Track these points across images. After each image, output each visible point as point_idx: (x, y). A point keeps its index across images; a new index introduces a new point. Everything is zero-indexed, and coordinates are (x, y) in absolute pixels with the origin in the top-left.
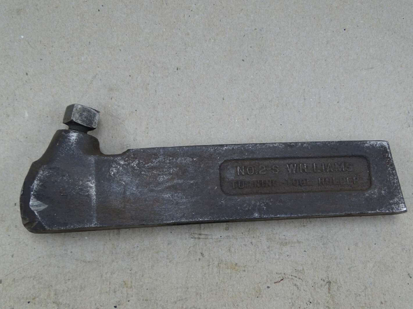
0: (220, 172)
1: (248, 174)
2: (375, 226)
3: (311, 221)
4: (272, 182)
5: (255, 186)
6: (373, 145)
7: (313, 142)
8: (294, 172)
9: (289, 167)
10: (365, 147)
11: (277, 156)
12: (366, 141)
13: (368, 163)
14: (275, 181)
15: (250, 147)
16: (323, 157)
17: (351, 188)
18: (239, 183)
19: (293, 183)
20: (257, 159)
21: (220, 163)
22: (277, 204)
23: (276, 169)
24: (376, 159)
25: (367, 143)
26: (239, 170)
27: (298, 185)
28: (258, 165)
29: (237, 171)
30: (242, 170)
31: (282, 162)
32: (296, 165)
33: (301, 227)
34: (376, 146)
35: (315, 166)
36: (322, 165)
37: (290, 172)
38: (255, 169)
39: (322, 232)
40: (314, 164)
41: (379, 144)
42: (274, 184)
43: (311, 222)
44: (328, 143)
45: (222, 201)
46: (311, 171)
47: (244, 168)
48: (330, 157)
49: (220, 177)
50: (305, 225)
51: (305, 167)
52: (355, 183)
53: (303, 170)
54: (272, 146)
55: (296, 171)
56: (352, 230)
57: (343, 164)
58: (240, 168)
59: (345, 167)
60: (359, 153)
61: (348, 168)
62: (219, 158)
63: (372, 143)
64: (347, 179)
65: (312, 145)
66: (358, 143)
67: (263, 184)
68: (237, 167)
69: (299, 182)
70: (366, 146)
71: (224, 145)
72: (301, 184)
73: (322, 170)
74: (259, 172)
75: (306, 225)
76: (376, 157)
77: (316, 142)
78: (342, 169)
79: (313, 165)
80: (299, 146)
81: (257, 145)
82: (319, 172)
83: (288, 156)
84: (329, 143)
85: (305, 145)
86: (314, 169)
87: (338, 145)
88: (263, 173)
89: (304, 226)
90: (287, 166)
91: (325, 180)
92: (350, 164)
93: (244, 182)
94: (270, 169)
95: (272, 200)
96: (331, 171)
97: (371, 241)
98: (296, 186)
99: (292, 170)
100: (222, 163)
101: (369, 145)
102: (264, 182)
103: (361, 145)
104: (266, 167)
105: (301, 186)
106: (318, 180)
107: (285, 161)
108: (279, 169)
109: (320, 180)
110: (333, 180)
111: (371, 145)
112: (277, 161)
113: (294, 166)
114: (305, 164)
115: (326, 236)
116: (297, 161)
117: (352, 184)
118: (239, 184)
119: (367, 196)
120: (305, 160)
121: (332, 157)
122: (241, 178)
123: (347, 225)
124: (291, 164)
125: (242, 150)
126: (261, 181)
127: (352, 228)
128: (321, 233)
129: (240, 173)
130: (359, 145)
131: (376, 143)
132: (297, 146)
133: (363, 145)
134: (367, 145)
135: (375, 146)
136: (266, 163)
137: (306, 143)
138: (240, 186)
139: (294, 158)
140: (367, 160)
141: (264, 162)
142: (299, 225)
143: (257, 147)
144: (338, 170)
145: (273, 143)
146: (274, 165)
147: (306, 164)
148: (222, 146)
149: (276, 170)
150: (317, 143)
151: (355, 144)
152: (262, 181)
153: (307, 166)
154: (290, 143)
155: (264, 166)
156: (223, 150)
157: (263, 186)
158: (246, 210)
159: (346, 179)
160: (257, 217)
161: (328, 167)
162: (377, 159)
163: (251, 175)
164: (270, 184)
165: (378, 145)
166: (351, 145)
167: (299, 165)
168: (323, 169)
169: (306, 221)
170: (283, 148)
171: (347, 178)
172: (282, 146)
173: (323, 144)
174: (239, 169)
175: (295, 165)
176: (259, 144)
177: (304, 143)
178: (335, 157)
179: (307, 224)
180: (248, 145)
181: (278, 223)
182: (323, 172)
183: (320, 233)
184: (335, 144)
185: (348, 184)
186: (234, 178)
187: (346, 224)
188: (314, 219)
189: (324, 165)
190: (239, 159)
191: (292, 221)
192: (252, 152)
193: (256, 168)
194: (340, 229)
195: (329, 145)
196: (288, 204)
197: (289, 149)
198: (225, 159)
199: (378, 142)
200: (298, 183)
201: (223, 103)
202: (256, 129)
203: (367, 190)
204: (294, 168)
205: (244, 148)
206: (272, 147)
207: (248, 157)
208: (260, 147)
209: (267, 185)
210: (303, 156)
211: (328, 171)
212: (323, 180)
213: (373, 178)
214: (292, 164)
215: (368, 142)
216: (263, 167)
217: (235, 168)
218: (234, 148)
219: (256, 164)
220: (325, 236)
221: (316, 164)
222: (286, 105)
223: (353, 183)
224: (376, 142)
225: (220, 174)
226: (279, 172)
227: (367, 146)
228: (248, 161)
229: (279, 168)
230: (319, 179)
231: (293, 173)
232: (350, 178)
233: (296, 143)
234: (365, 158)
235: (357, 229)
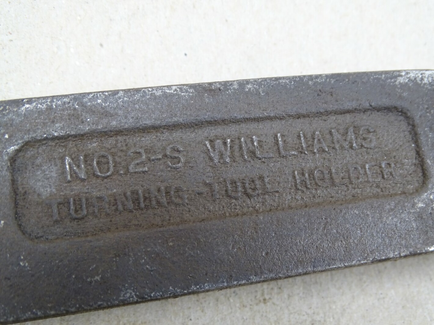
0: (13, 176)
1: (98, 177)
2: (431, 280)
3: (281, 285)
4: (167, 193)
5: (120, 207)
6: (415, 79)
7: (271, 79)
8: (228, 160)
9: (213, 147)
10: (399, 86)
11: (175, 119)
12: (399, 71)
13: (409, 124)
14: (178, 190)
15: (99, 101)
16: (299, 116)
17: (379, 190)
18: (72, 203)
19: (226, 191)
20: (119, 132)
21: (12, 149)
22: (187, 255)
23: (176, 155)
24: (427, 112)
25: (401, 76)
26: (71, 168)
27: (240, 194)
28: (125, 148)
29: (64, 172)
30: (79, 166)
31: (193, 135)
32: (232, 141)
33: (257, 304)
34: (423, 82)
35: (280, 140)
36: (299, 136)
37: (216, 161)
38: (118, 159)
39: (312, 311)
40: (279, 135)
41: (428, 77)
42: (173, 199)
43: (280, 288)
44: (309, 80)
45: (21, 260)
46: (271, 155)
47: (86, 161)
48: (319, 114)
49: (15, 191)
50: (267, 297)
51: (255, 144)
52: (386, 176)
53: (253, 153)
54: (159, 93)
55: (232, 157)
56: (381, 296)
57: (351, 129)
58: (72, 159)
59: (356, 138)
60: (386, 102)
61: (364, 139)
62: (7, 136)
63: (412, 75)
64: (365, 169)
65: (269, 87)
66: (382, 75)
67: (142, 200)
68: (63, 159)
69: (244, 187)
70: (400, 83)
71: (23, 100)
72: (250, 191)
73: (300, 150)
74: (128, 169)
75: (270, 299)
76: (427, 108)
77: (277, 79)
78: (351, 143)
79: (277, 136)
80: (234, 89)
81: (118, 93)
82: (294, 155)
83: (206, 117)
84: (312, 80)
85: (249, 86)
86: (278, 149)
87: (333, 82)
88: (141, 169)
89: (265, 300)
90: (206, 145)
91: (311, 173)
92: (368, 130)
93: (87, 200)
94: (160, 157)
95: (171, 244)
96: (324, 151)
97: (429, 320)
98: (236, 199)
99: (221, 155)
100: (18, 151)
101: (407, 81)
102: (144, 196)
103: (389, 80)
104: (146, 151)
105: (249, 196)
106: (294, 177)
107: (200, 132)
108: (184, 155)
109: (297, 177)
110: (330, 173)
111: (412, 80)
112: (177, 135)
113: (225, 143)
114: (254, 137)
115: (322, 320)
116: (233, 130)
117: (380, 179)
118: (72, 207)
119: (420, 208)
120: (253, 126)
121: (321, 113)
122: (77, 187)
123: (367, 285)
124: (217, 137)
125: (75, 109)
126: (134, 192)
127: (380, 292)
128: (308, 314)
129: (74, 175)
130: (383, 80)
131: (422, 74)
132: (228, 90)
133: (393, 80)
134: (401, 80)
135: (420, 82)
136: (147, 140)
137: (251, 83)
138: (76, 211)
139: (224, 122)
140: (407, 118)
141: (143, 139)
142: (251, 300)
143: (120, 98)
144: (342, 147)
145: (164, 86)
146: (171, 146)
147: (258, 137)
148: (18, 103)
149: (176, 158)
150: (281, 81)
151: (374, 79)
152: (140, 192)
153: (259, 142)
154: (210, 84)
155: (142, 151)
156: (18, 115)
157: (142, 205)
158: (96, 281)
159: (363, 167)
160: (129, 298)
161: (316, 141)
162: (430, 112)
163: (106, 177)
164: (164, 200)
165: (426, 81)
166: (364, 80)
167: (239, 139)
168: (302, 147)
169: (268, 288)
170: (191, 98)
171: (367, 166)
172: (187, 91)
173: (295, 81)
174: (70, 164)
175: (229, 140)
176: (122, 90)
177: (248, 82)
178: (328, 113)
179: (271, 294)
180: (91, 96)
181: (197, 301)
182: (303, 155)
183: (306, 316)
184: (326, 80)
185: (371, 180)
186: (57, 190)
187: (365, 282)
188: (288, 281)
189: (304, 136)
190: (69, 136)
191: (234, 292)
192: (106, 114)
193: (120, 157)
194: (353, 297)
195: (310, 83)
196: (219, 251)
197: (207, 100)
198: (26, 138)
199: (424, 72)
200: (240, 189)
201: (34, 8)
202: (124, 69)
203: (418, 191)
204: (226, 150)
205: (82, 105)
206: (160, 97)
207: (94, 127)
208: (125, 99)
209: (154, 203)
210: (247, 116)
211: (315, 151)
212: (307, 175)
213: (428, 161)
214: (218, 139)
215: (403, 74)
216: (139, 153)
217: (58, 162)
218: (52, 105)
219: (119, 145)
220: (320, 321)
221: (282, 136)
222: (194, 7)
223: (383, 177)
224: (421, 72)
225: (13, 182)
226: (187, 162)
227: (402, 82)
228: (94, 140)
229: (185, 153)
230: (296, 173)
231: (225, 163)
232: (373, 166)
233: (226, 84)
234: (401, 112)
235: (393, 292)
